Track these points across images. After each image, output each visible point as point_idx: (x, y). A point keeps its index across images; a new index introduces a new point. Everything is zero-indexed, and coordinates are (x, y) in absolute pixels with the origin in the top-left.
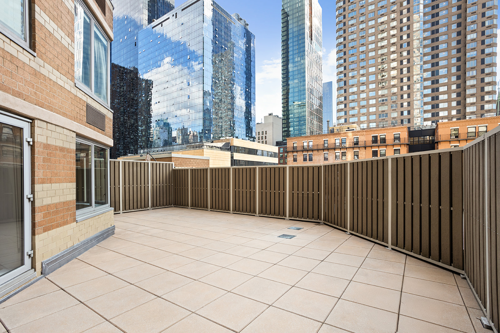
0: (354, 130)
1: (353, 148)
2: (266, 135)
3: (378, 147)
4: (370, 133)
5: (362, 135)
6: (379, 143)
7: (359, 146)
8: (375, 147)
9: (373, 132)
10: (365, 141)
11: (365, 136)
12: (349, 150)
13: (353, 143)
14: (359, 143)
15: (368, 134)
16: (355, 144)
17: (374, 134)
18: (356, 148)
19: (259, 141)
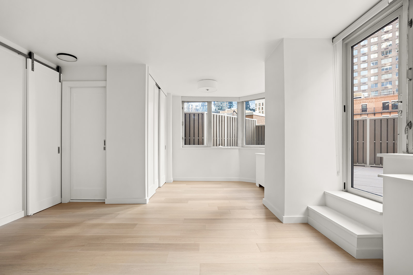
0: (361, 97)
1: (361, 114)
2: (263, 106)
3: (389, 113)
4: (380, 99)
5: (371, 102)
6: (390, 109)
7: (367, 112)
8: (386, 113)
9: (383, 99)
10: (374, 108)
11: (374, 103)
12: (356, 117)
13: (361, 110)
14: (368, 110)
15: (378, 101)
16: (363, 111)
17: (385, 100)
18: (364, 115)
19: (259, 111)
